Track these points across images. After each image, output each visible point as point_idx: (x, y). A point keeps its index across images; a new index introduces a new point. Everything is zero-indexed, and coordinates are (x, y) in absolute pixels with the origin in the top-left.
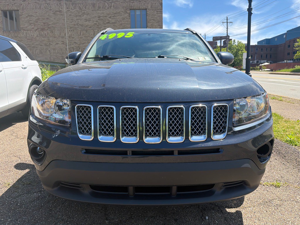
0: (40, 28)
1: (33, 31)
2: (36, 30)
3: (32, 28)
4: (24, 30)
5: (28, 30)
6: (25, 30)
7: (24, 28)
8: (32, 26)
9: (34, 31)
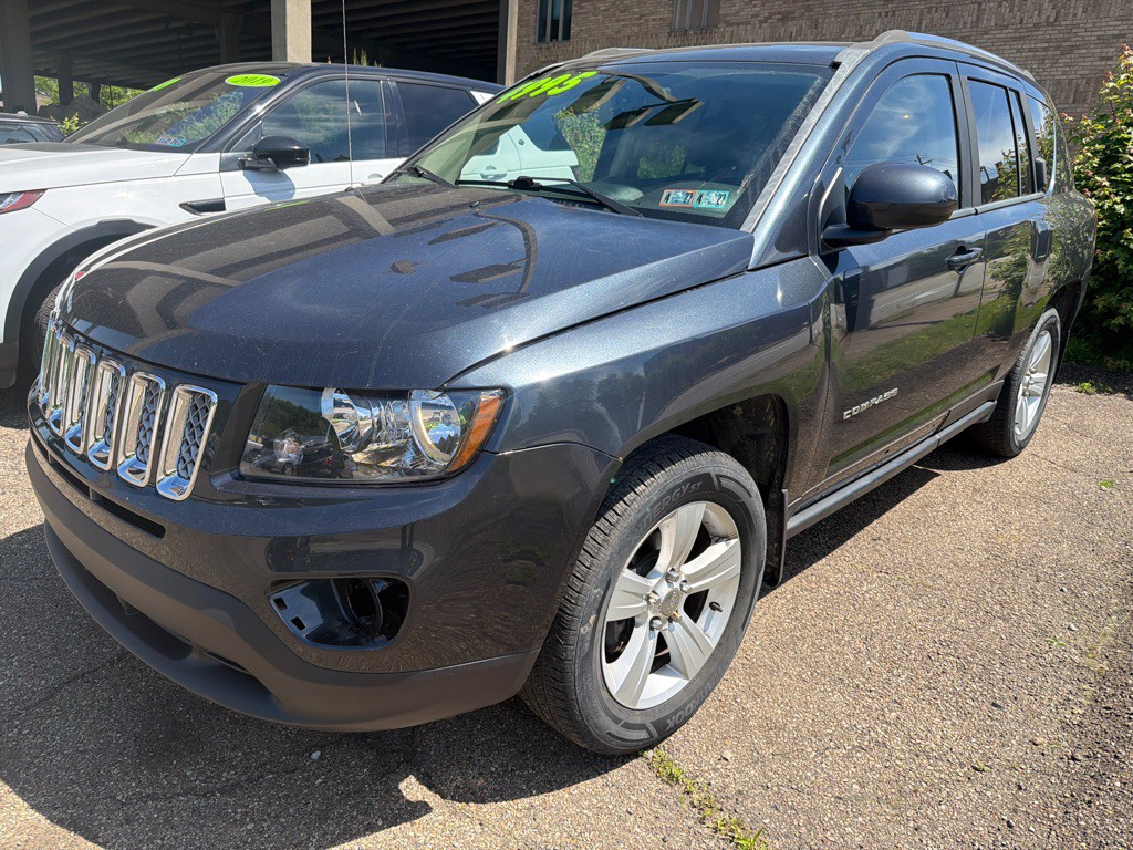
0: (780, 13)
1: (754, 25)
2: (766, 19)
3: (753, 16)
4: (729, 24)
5: (738, 24)
6: (732, 25)
7: (728, 15)
8: (755, 6)
9: (758, 26)
